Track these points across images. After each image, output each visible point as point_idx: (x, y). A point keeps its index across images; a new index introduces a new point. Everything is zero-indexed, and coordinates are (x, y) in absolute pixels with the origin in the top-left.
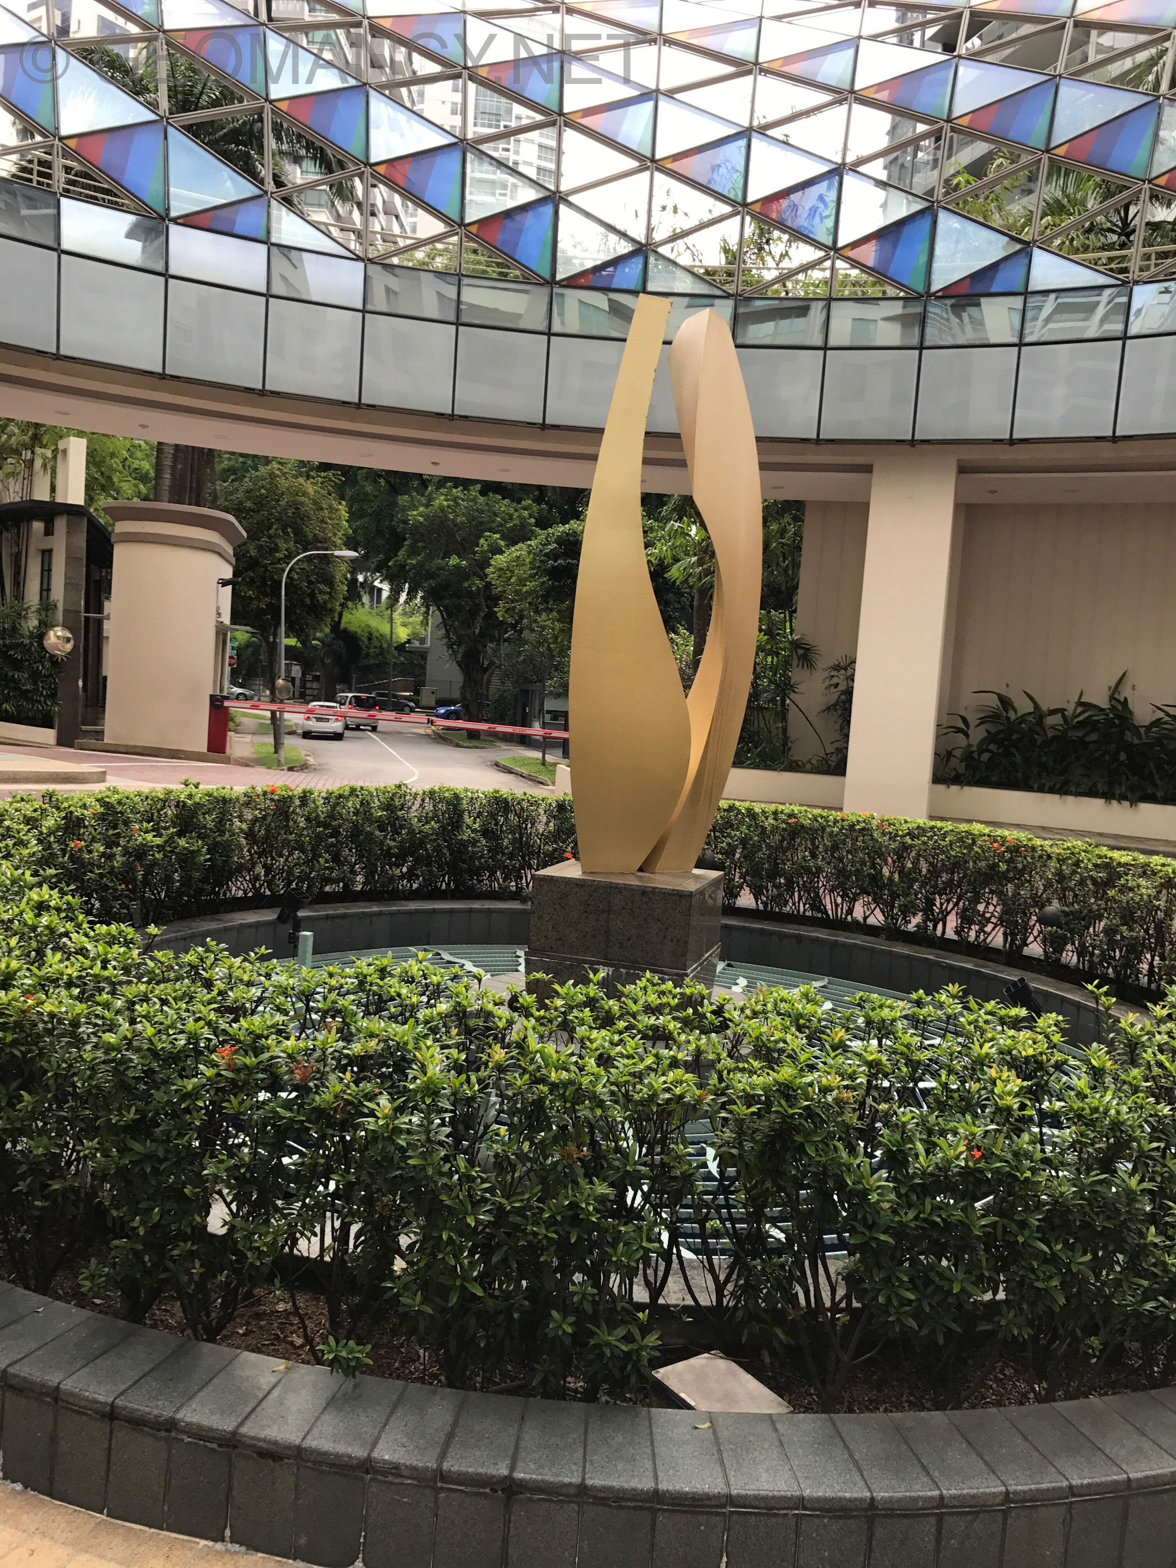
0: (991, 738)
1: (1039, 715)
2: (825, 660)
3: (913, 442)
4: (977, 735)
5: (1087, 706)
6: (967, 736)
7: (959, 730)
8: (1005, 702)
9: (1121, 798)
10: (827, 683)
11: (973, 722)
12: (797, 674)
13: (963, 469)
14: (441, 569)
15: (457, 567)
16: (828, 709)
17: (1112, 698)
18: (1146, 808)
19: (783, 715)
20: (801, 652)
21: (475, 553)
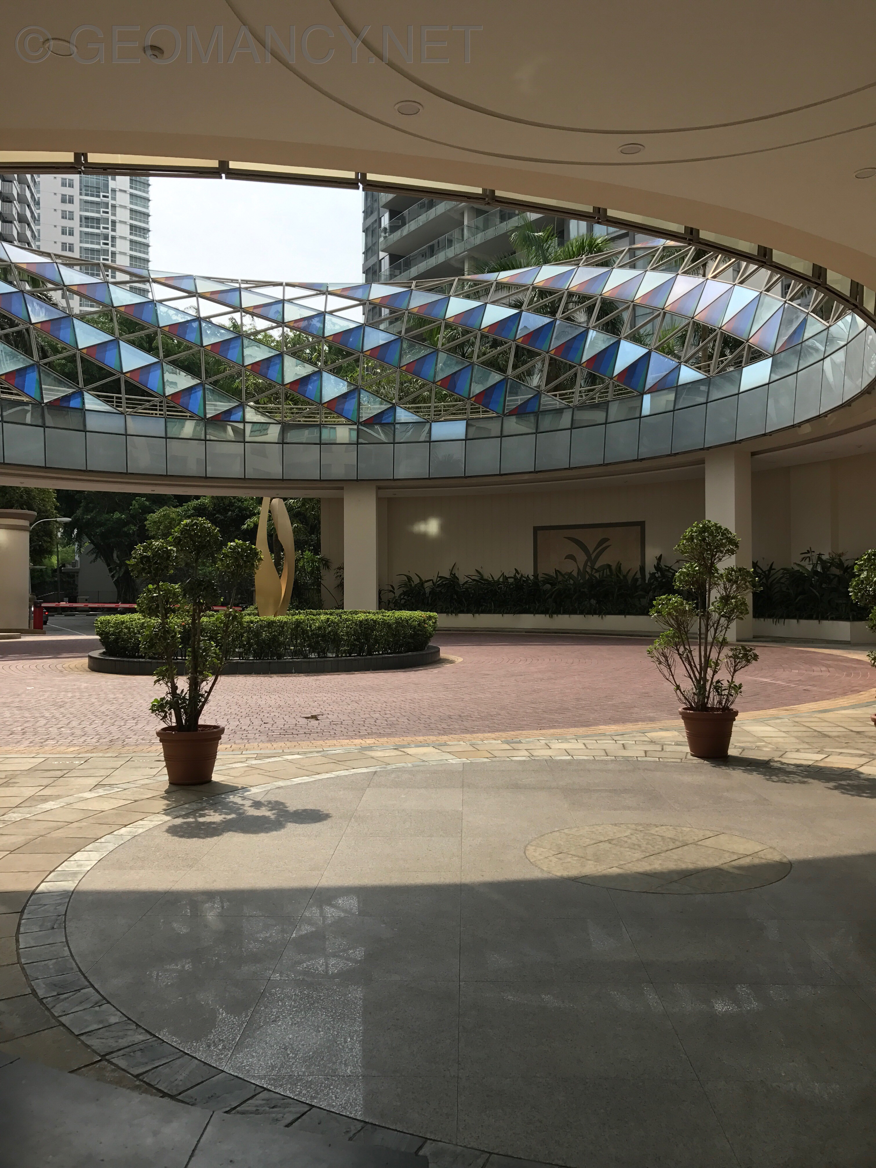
0: (404, 593)
1: (422, 583)
2: (334, 566)
3: (357, 480)
4: (398, 592)
5: (441, 577)
6: (394, 593)
7: (391, 591)
8: (409, 579)
9: (452, 613)
10: (336, 575)
11: (396, 587)
12: (323, 572)
13: (379, 488)
14: (109, 520)
15: (119, 519)
16: (338, 586)
17: (451, 574)
18: (461, 616)
19: (319, 591)
20: (324, 562)
21: (130, 510)
